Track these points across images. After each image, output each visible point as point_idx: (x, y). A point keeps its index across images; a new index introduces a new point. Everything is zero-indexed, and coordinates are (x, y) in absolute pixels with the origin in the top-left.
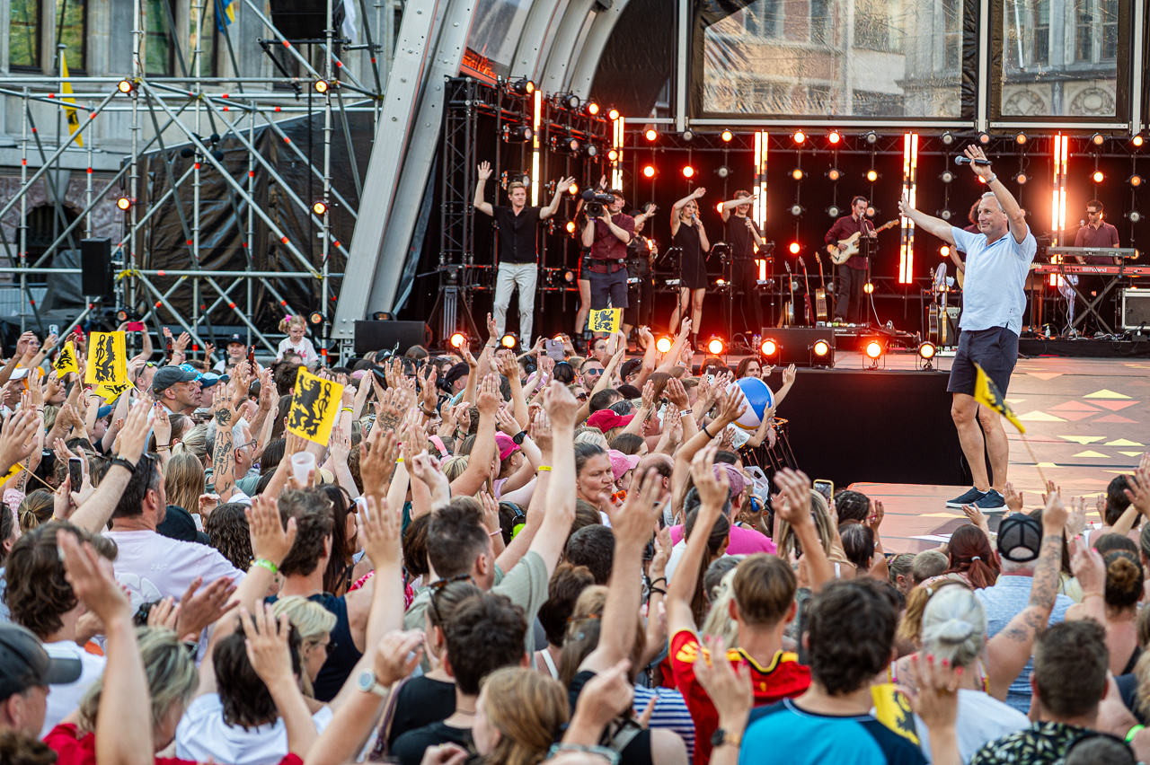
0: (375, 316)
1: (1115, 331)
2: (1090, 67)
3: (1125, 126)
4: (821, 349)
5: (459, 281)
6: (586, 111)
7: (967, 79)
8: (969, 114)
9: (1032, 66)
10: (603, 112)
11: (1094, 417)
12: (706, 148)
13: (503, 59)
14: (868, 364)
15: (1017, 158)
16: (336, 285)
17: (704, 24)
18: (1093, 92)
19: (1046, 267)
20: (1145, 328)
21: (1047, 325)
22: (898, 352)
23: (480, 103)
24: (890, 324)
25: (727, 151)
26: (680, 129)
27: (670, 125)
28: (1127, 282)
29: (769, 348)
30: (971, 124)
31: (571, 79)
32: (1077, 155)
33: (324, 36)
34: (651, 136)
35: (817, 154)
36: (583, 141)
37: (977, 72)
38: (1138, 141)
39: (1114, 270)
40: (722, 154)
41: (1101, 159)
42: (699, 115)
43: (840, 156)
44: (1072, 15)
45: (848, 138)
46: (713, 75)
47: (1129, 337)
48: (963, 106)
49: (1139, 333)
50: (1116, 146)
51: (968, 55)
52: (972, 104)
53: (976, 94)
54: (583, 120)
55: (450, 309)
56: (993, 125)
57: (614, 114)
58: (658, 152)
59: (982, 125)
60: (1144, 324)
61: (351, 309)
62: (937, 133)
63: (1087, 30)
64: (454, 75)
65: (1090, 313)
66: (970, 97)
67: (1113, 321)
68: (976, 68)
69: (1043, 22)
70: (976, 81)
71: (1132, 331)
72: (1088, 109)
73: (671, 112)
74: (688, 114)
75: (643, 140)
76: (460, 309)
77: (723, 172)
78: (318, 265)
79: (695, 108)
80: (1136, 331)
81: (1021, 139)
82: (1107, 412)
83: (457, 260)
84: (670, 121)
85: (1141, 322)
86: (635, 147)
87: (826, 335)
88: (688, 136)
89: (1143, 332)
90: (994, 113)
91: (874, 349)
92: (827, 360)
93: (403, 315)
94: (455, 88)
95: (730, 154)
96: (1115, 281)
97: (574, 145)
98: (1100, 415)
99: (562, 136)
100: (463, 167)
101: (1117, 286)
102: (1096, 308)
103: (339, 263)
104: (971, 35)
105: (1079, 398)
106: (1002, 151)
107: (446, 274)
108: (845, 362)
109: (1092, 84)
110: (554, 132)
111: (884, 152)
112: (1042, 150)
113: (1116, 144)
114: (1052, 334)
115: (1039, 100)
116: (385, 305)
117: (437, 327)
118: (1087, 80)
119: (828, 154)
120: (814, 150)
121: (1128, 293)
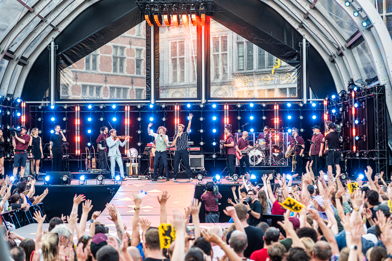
3: (199, 101)
7: (147, 86)
8: (149, 98)
12: (59, 111)
15: (163, 112)
17: (60, 69)
20: (197, 168)
25: (66, 112)
26: (52, 105)
27: (49, 103)
30: (149, 101)
31: (15, 88)
32: (183, 111)
35: (97, 112)
37: (151, 84)
38: (202, 106)
40: (65, 113)
42: (58, 100)
43: (104, 113)
45: (106, 107)
48: (147, 95)
49: (195, 170)
51: (148, 78)
52: (150, 94)
53: (150, 91)
56: (156, 101)
58: (43, 113)
59: (153, 101)
62: (136, 105)
66: (149, 92)
68: (150, 83)
70: (150, 86)
71: (193, 169)
73: (49, 99)
74: (54, 100)
77: (65, 119)
80: (194, 169)
81: (163, 106)
85: (195, 166)
86: (36, 111)
90: (157, 98)
95: (68, 113)
104: (148, 72)
106: (158, 110)
111: (119, 111)
112: (172, 109)
113: (196, 107)
119: (100, 112)
120: (96, 111)
121: (191, 157)
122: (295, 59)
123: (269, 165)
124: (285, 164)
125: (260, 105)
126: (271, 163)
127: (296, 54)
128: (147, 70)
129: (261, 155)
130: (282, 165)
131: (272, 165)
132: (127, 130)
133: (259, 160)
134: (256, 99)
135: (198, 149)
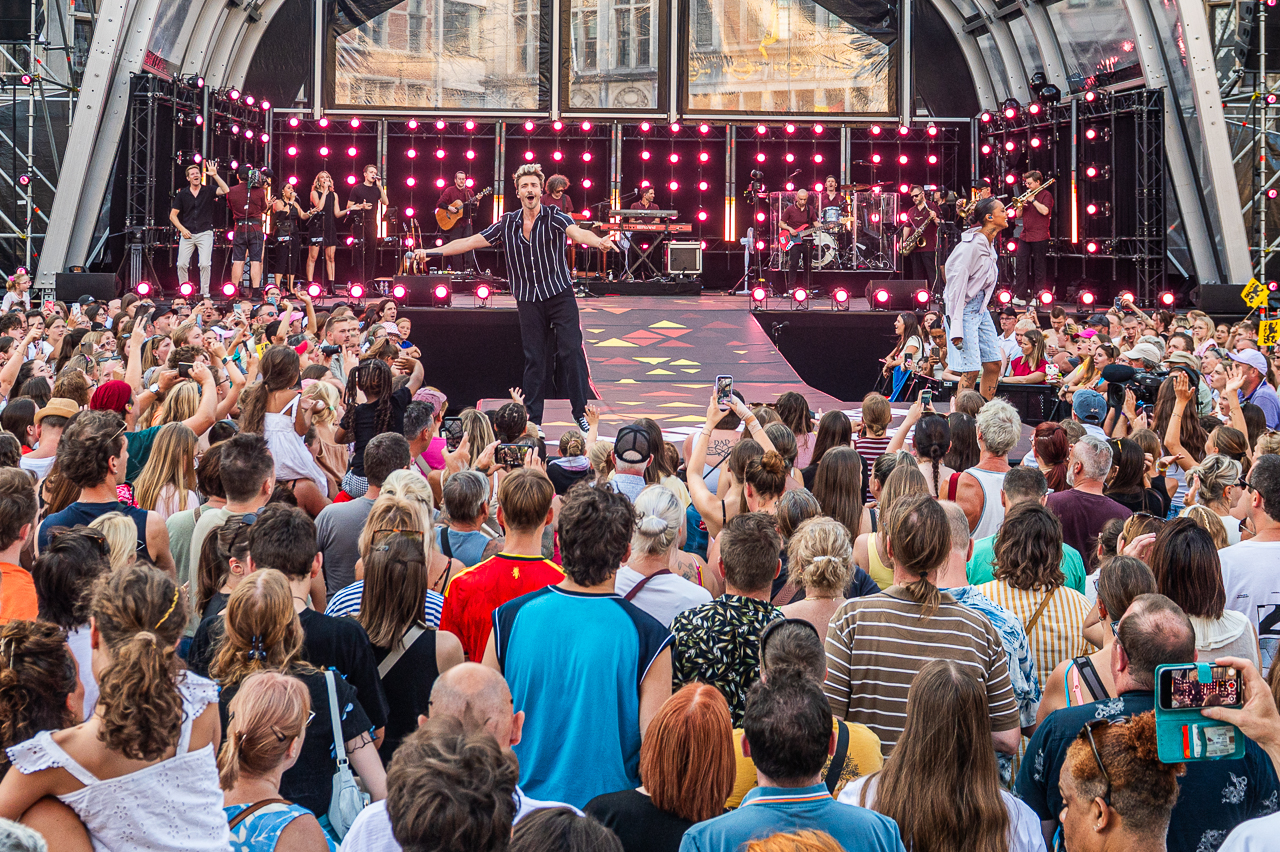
0: (71, 270)
1: (663, 275)
2: (628, 71)
3: (664, 116)
4: (441, 292)
5: (143, 241)
6: (245, 103)
7: (543, 79)
8: (545, 106)
9: (583, 70)
10: (257, 103)
11: (659, 343)
12: (339, 133)
13: (174, 58)
14: (479, 303)
15: (583, 140)
16: (38, 244)
17: (335, 34)
18: (632, 90)
19: (608, 225)
20: (685, 272)
21: (610, 271)
22: (501, 294)
23: (160, 94)
24: (488, 271)
25: (355, 135)
26: (317, 117)
27: (309, 114)
28: (670, 236)
29: (399, 292)
30: (547, 115)
31: (228, 76)
32: (629, 138)
33: (28, 39)
34: (294, 122)
35: (427, 137)
36: (242, 126)
37: (551, 74)
38: (675, 128)
39: (662, 227)
40: (352, 137)
41: (648, 142)
42: (332, 106)
43: (445, 139)
44: (614, 31)
45: (451, 124)
46: (343, 76)
47: (673, 279)
48: (539, 101)
49: (682, 277)
50: (659, 131)
51: (543, 60)
52: (547, 98)
53: (550, 91)
54: (241, 110)
55: (136, 263)
56: (563, 115)
57: (266, 105)
58: (300, 135)
59: (555, 114)
60: (685, 269)
61: (52, 263)
62: (520, 121)
63: (624, 42)
64: (137, 71)
65: (644, 261)
66: (545, 93)
67: (661, 266)
68: (550, 70)
69: (592, 36)
70: (550, 80)
71: (676, 275)
72: (627, 104)
73: (310, 104)
74: (322, 105)
75: (287, 126)
76: (144, 262)
77: (352, 152)
78: (22, 227)
79: (329, 100)
80: (679, 275)
81: (586, 126)
82: (668, 339)
83: (141, 222)
84: (309, 111)
85: (681, 267)
86: (282, 132)
87: (443, 281)
88: (324, 123)
89: (685, 275)
90: (564, 106)
91: (483, 292)
92: (446, 300)
93: (95, 267)
94: (139, 82)
95: (358, 137)
96: (662, 236)
97: (235, 129)
98: (664, 341)
99: (225, 123)
100: (145, 147)
101: (664, 239)
102: (648, 257)
103: (40, 226)
104: (546, 45)
105: (645, 327)
106: (571, 136)
107: (133, 234)
108: (459, 302)
109: (630, 84)
110: (218, 119)
111: (481, 136)
112: (602, 134)
114: (614, 278)
115: (589, 96)
116: (79, 260)
117: (125, 276)
118: (626, 81)
119: (436, 137)
120: (424, 135)
121: (673, 245)
122: (885, 24)
123: (851, 268)
124: (885, 265)
125: (805, 129)
126: (854, 264)
127: (887, 12)
128: (542, 40)
129: (832, 245)
130: (877, 268)
131: (858, 267)
132: (499, 180)
133: (829, 256)
134: (793, 114)
135: (688, 228)
